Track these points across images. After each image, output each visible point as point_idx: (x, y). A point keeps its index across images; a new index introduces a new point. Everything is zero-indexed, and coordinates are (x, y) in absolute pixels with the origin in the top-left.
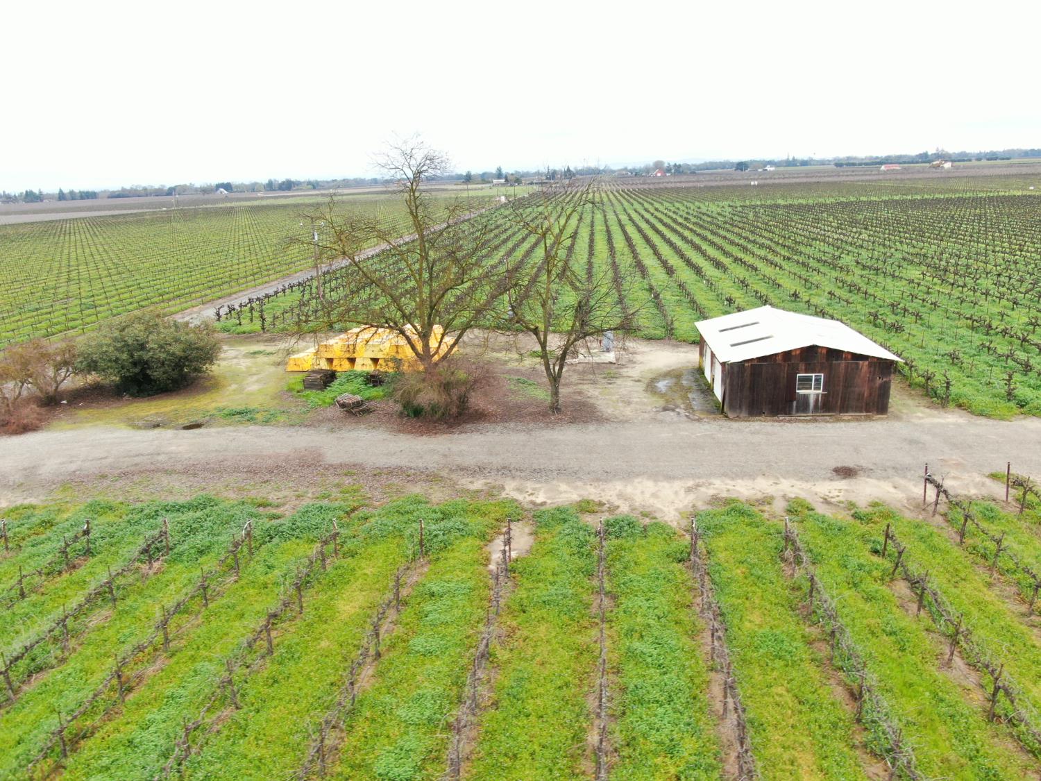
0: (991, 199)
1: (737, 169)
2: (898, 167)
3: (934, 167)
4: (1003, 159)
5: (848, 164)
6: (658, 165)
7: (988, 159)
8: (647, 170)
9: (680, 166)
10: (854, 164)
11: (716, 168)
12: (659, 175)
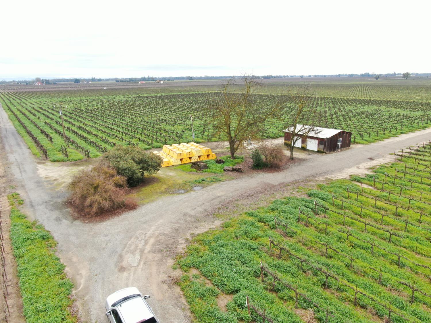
0: (199, 94)
1: (75, 82)
2: (144, 82)
3: (157, 83)
4: (172, 80)
5: (121, 81)
6: (38, 80)
7: (168, 80)
8: (33, 82)
9: (48, 80)
10: (123, 81)
11: (61, 82)
12: (40, 84)
